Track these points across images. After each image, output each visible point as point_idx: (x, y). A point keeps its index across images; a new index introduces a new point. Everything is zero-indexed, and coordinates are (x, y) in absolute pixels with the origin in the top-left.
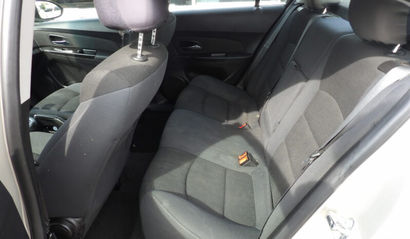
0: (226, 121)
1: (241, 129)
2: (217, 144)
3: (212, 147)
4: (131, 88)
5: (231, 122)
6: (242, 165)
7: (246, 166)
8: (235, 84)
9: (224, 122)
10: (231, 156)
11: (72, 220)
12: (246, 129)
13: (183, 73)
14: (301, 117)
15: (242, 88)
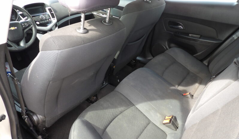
0: (177, 86)
1: (184, 96)
2: (154, 102)
3: (149, 103)
4: (60, 51)
5: (180, 88)
6: (164, 124)
7: (166, 126)
8: (202, 61)
9: (174, 86)
10: (160, 114)
11: (38, 116)
12: (188, 97)
13: (166, 43)
14: (218, 110)
15: (207, 64)
